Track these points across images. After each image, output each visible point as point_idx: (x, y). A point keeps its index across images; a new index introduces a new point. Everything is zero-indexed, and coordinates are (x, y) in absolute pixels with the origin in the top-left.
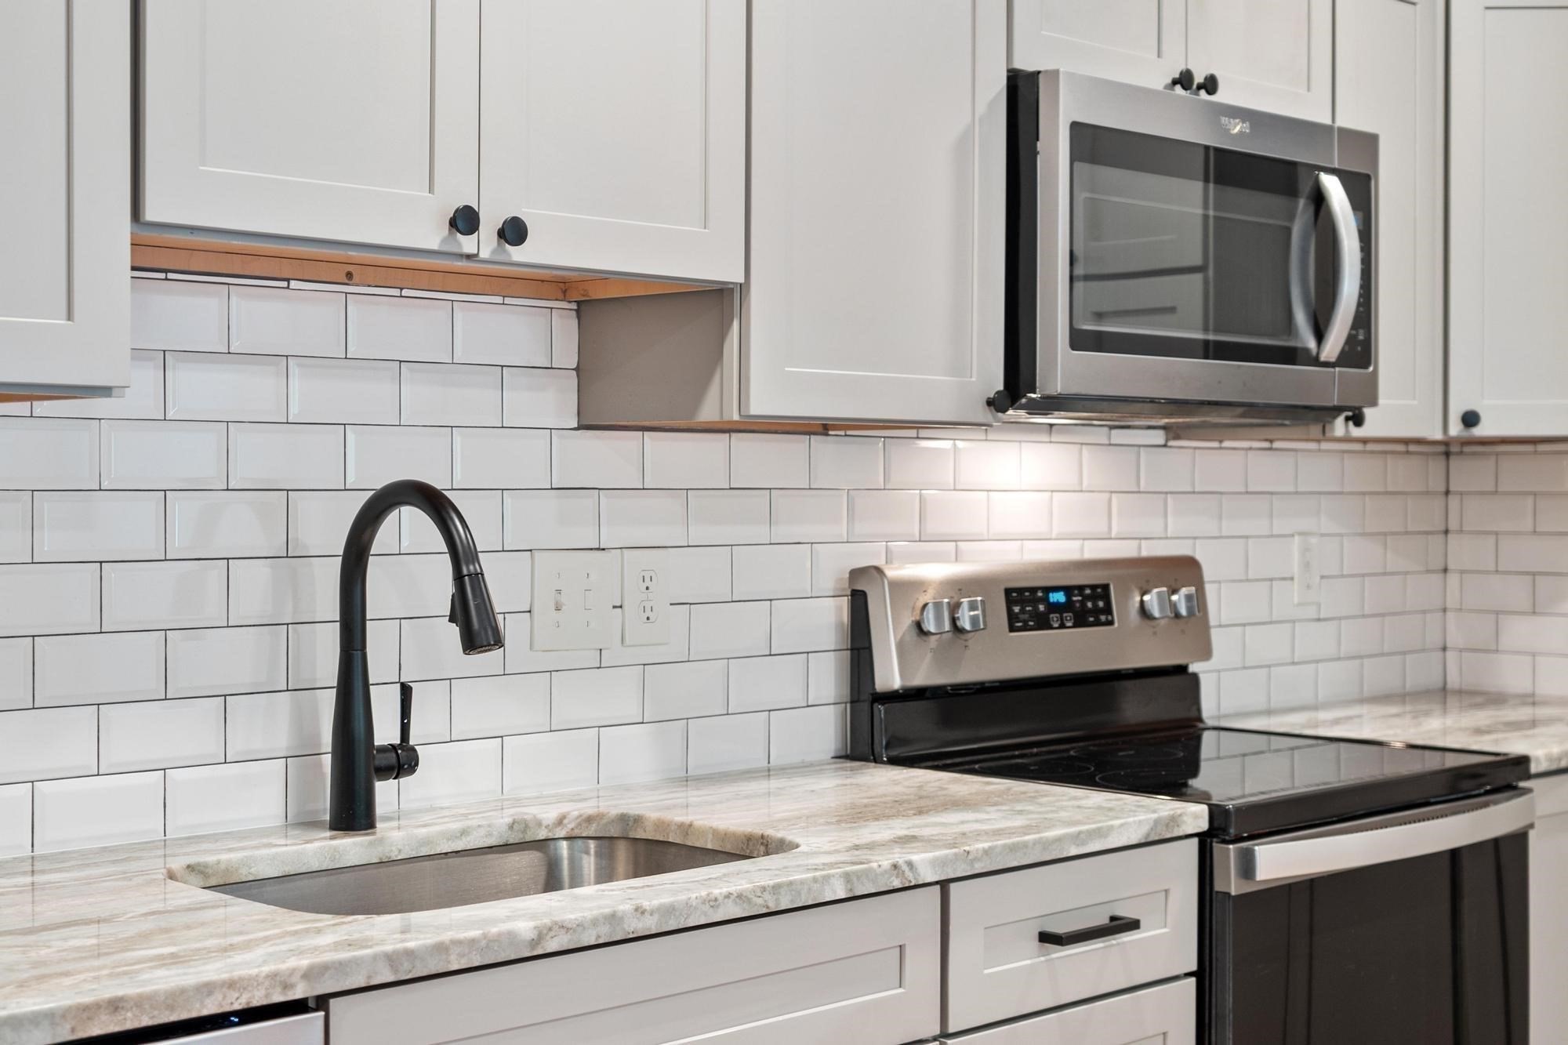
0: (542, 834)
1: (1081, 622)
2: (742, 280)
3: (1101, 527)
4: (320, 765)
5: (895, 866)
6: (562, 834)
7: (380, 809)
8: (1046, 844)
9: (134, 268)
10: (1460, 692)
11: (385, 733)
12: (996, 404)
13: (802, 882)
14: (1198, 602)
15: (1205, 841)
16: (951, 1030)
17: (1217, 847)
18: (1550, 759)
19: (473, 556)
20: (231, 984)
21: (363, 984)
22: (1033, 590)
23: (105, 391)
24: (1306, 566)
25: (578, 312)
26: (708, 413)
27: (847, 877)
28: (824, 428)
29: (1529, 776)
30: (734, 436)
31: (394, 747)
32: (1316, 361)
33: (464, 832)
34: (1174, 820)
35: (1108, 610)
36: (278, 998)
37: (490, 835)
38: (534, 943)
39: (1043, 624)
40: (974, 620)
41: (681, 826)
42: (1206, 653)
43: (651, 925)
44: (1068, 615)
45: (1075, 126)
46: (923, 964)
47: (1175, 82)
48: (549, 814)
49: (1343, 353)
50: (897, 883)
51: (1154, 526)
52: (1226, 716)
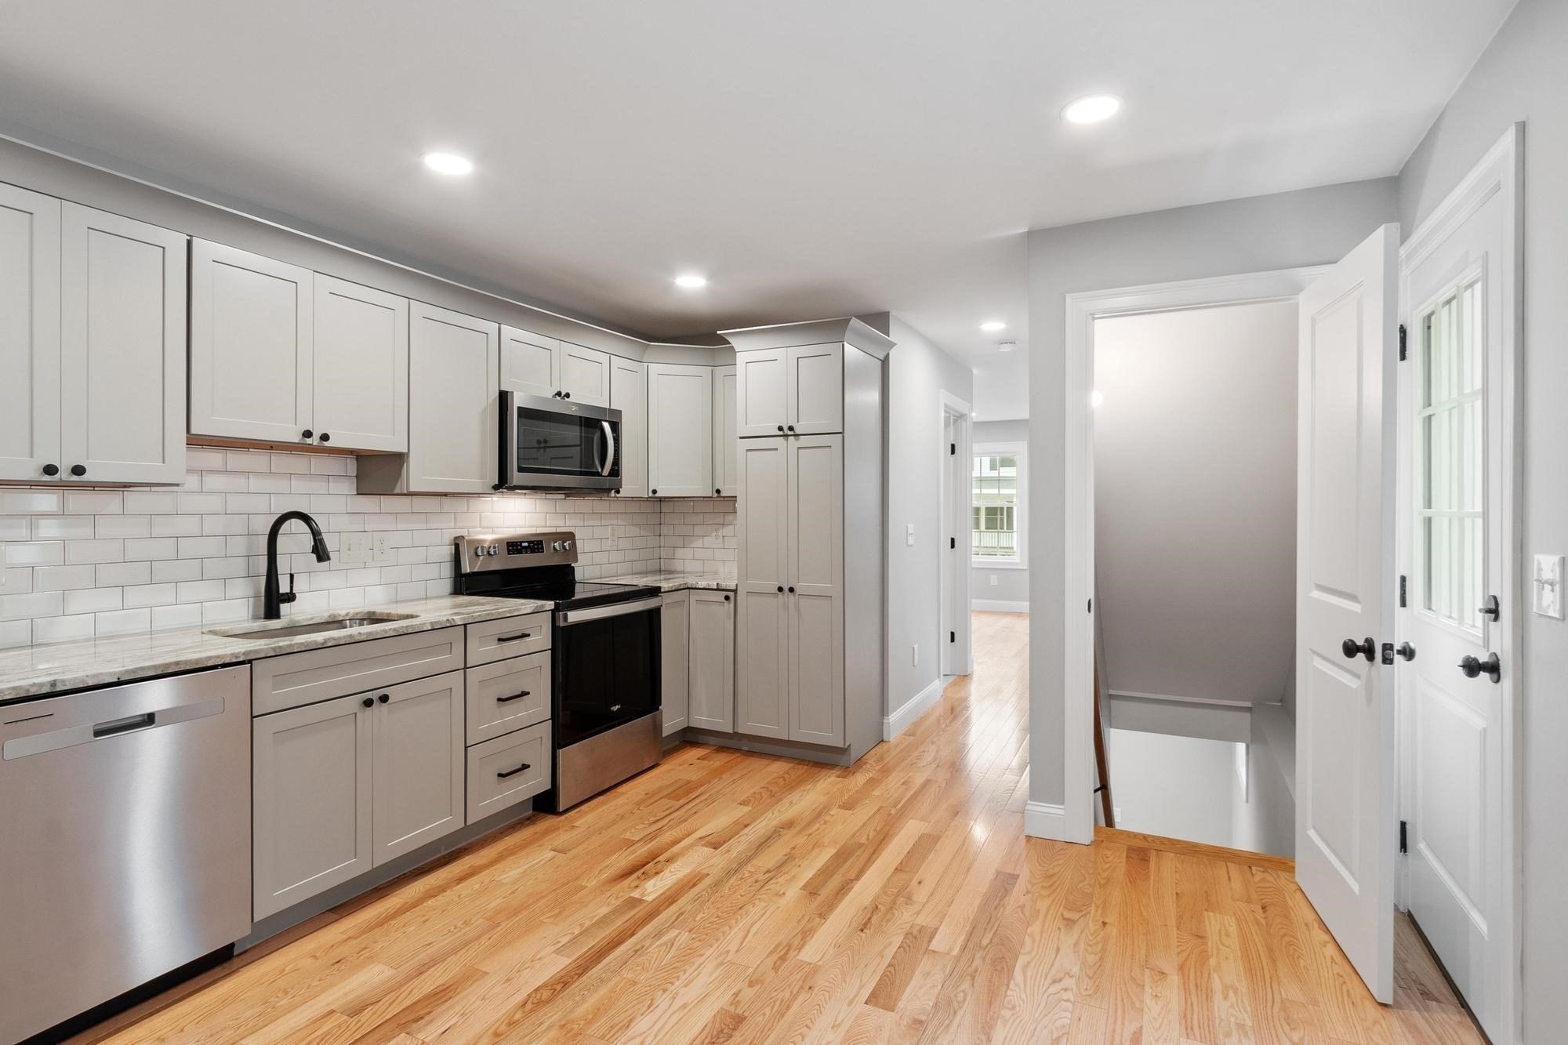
0: (341, 619)
1: (533, 551)
2: (406, 451)
3: (543, 524)
4: (260, 600)
5: (448, 620)
6: (347, 618)
7: (282, 613)
8: (499, 613)
9: (187, 444)
10: (665, 571)
11: (284, 588)
12: (496, 488)
13: (416, 625)
14: (574, 545)
15: (553, 611)
16: (468, 666)
17: (557, 613)
18: (668, 587)
19: (320, 534)
20: (218, 657)
21: (264, 656)
22: (517, 542)
23: (177, 485)
24: (613, 534)
25: (357, 459)
26: (397, 491)
27: (431, 623)
28: (445, 495)
29: (661, 592)
30: (414, 497)
31: (287, 593)
32: (601, 476)
33: (312, 618)
34: (543, 606)
35: (542, 548)
36: (234, 660)
37: (321, 619)
38: (323, 644)
39: (520, 552)
40: (495, 552)
41: (387, 614)
42: (576, 561)
43: (364, 638)
44: (528, 550)
45: (519, 408)
46: (458, 648)
47: (556, 394)
48: (343, 613)
49: (610, 473)
50: (448, 625)
51: (562, 523)
52: (587, 579)
